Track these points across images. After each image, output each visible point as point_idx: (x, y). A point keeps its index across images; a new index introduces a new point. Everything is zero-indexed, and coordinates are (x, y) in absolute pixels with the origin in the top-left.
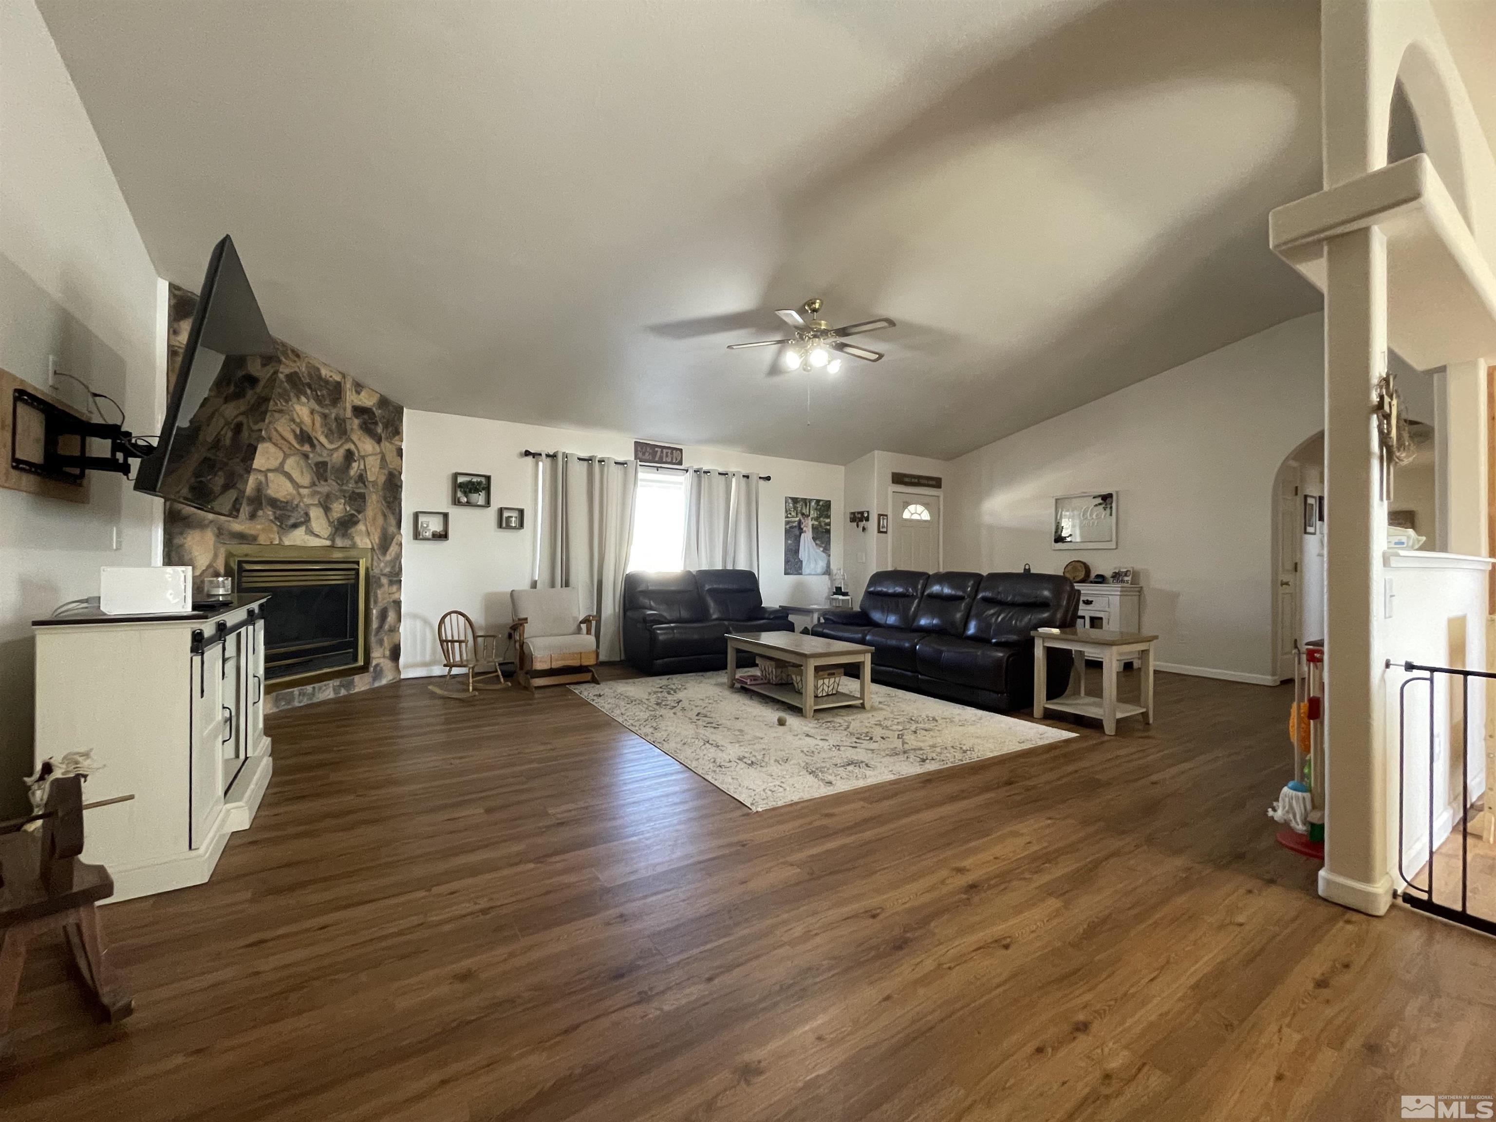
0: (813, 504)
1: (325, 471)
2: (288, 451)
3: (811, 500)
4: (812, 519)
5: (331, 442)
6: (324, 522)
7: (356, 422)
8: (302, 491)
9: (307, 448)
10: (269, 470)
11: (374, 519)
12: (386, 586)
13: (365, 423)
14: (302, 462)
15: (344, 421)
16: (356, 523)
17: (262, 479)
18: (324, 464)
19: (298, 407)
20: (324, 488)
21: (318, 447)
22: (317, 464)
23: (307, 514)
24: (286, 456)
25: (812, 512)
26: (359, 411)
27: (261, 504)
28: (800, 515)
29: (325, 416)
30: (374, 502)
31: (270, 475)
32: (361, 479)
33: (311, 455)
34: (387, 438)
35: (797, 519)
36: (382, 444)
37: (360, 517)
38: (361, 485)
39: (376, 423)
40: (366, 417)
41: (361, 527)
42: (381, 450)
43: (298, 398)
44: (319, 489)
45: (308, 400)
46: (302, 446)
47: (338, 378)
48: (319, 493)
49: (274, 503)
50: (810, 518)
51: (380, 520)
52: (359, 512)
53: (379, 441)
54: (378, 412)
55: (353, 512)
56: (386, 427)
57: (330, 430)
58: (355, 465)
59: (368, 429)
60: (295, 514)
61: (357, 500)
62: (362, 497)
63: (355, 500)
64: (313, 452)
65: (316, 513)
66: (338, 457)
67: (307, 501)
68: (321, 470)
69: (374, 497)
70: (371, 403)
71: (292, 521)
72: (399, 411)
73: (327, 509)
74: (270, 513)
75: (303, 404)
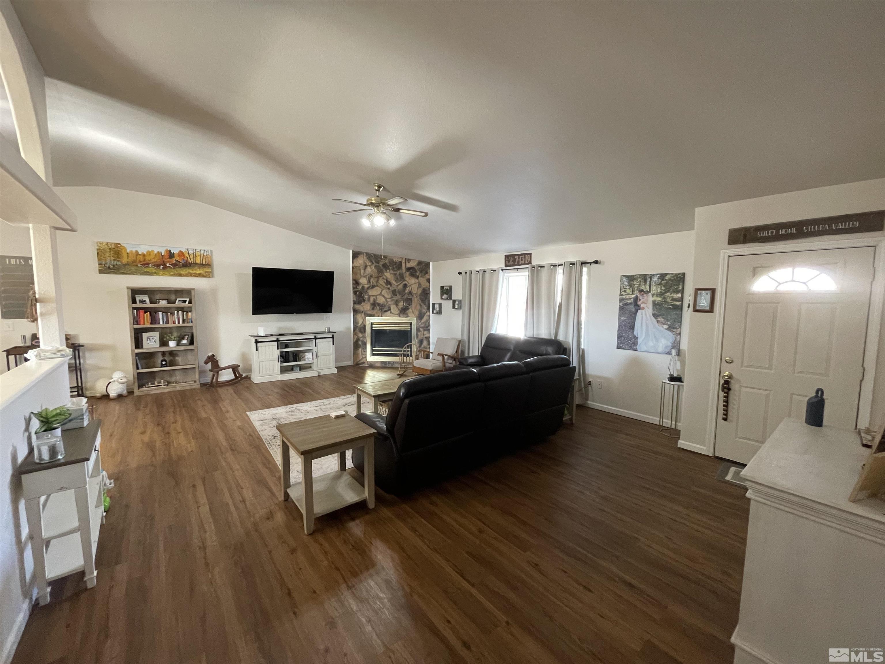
0: (655, 279)
1: (396, 292)
2: (382, 288)
3: (651, 276)
4: (653, 295)
5: (397, 283)
6: (397, 310)
7: (408, 273)
8: (388, 300)
9: (389, 286)
10: (377, 295)
11: (416, 307)
12: (422, 332)
13: (411, 273)
14: (388, 291)
15: (403, 274)
16: (409, 309)
17: (375, 298)
18: (395, 290)
19: (386, 274)
20: (395, 298)
21: (393, 285)
22: (392, 291)
23: (389, 307)
24: (382, 290)
25: (653, 288)
26: (408, 269)
27: (375, 305)
28: (637, 293)
29: (395, 274)
30: (416, 300)
31: (378, 296)
32: (410, 293)
33: (391, 288)
34: (421, 276)
35: (633, 296)
36: (419, 279)
37: (409, 307)
38: (410, 295)
39: (416, 272)
40: (411, 271)
41: (410, 310)
42: (419, 281)
43: (386, 271)
44: (393, 299)
45: (390, 271)
46: (387, 285)
47: (400, 260)
48: (393, 300)
49: (379, 304)
50: (650, 294)
51: (418, 307)
52: (410, 305)
53: (417, 278)
54: (417, 268)
55: (407, 305)
56: (421, 272)
57: (397, 278)
58: (408, 289)
59: (413, 275)
60: (386, 307)
61: (409, 301)
62: (411, 300)
63: (408, 301)
64: (391, 287)
65: (393, 307)
66: (401, 287)
67: (389, 303)
68: (394, 293)
69: (416, 299)
70: (414, 265)
71: (385, 310)
72: (428, 265)
73: (397, 305)
74: (378, 308)
75: (388, 272)
